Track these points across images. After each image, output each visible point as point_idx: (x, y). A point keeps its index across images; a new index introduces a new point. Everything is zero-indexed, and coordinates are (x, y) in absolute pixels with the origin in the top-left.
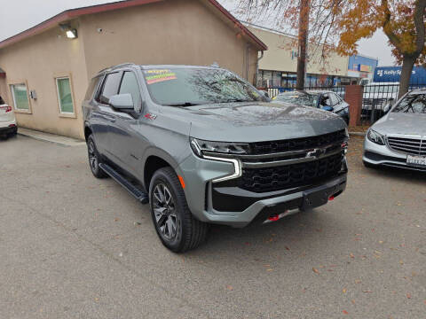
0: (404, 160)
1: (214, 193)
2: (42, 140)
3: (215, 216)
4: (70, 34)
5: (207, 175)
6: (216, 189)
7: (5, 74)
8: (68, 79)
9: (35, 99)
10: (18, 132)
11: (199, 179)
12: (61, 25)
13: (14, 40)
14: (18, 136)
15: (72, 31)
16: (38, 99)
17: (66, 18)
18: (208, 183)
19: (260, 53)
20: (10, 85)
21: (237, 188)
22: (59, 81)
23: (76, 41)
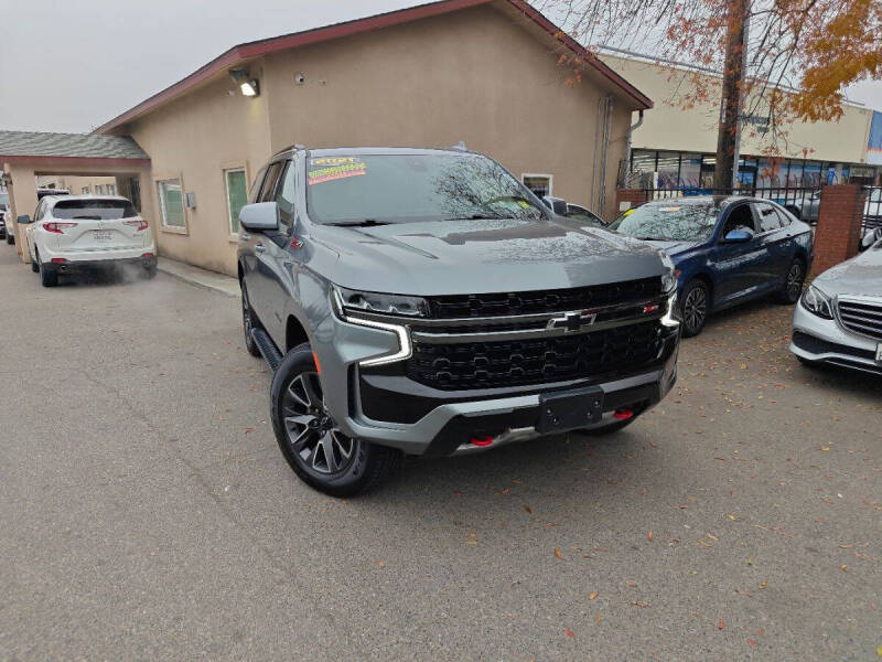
0: (871, 355)
1: (364, 385)
2: (194, 284)
3: (368, 428)
4: (247, 89)
5: (350, 353)
6: (367, 378)
7: (149, 160)
8: (243, 172)
9: (194, 208)
10: (159, 266)
11: (336, 357)
12: (232, 72)
13: (162, 100)
14: (158, 275)
15: (250, 82)
16: (198, 209)
17: (236, 59)
18: (352, 366)
19: (635, 114)
20: (158, 182)
21: (405, 379)
22: (232, 175)
23: (257, 101)
